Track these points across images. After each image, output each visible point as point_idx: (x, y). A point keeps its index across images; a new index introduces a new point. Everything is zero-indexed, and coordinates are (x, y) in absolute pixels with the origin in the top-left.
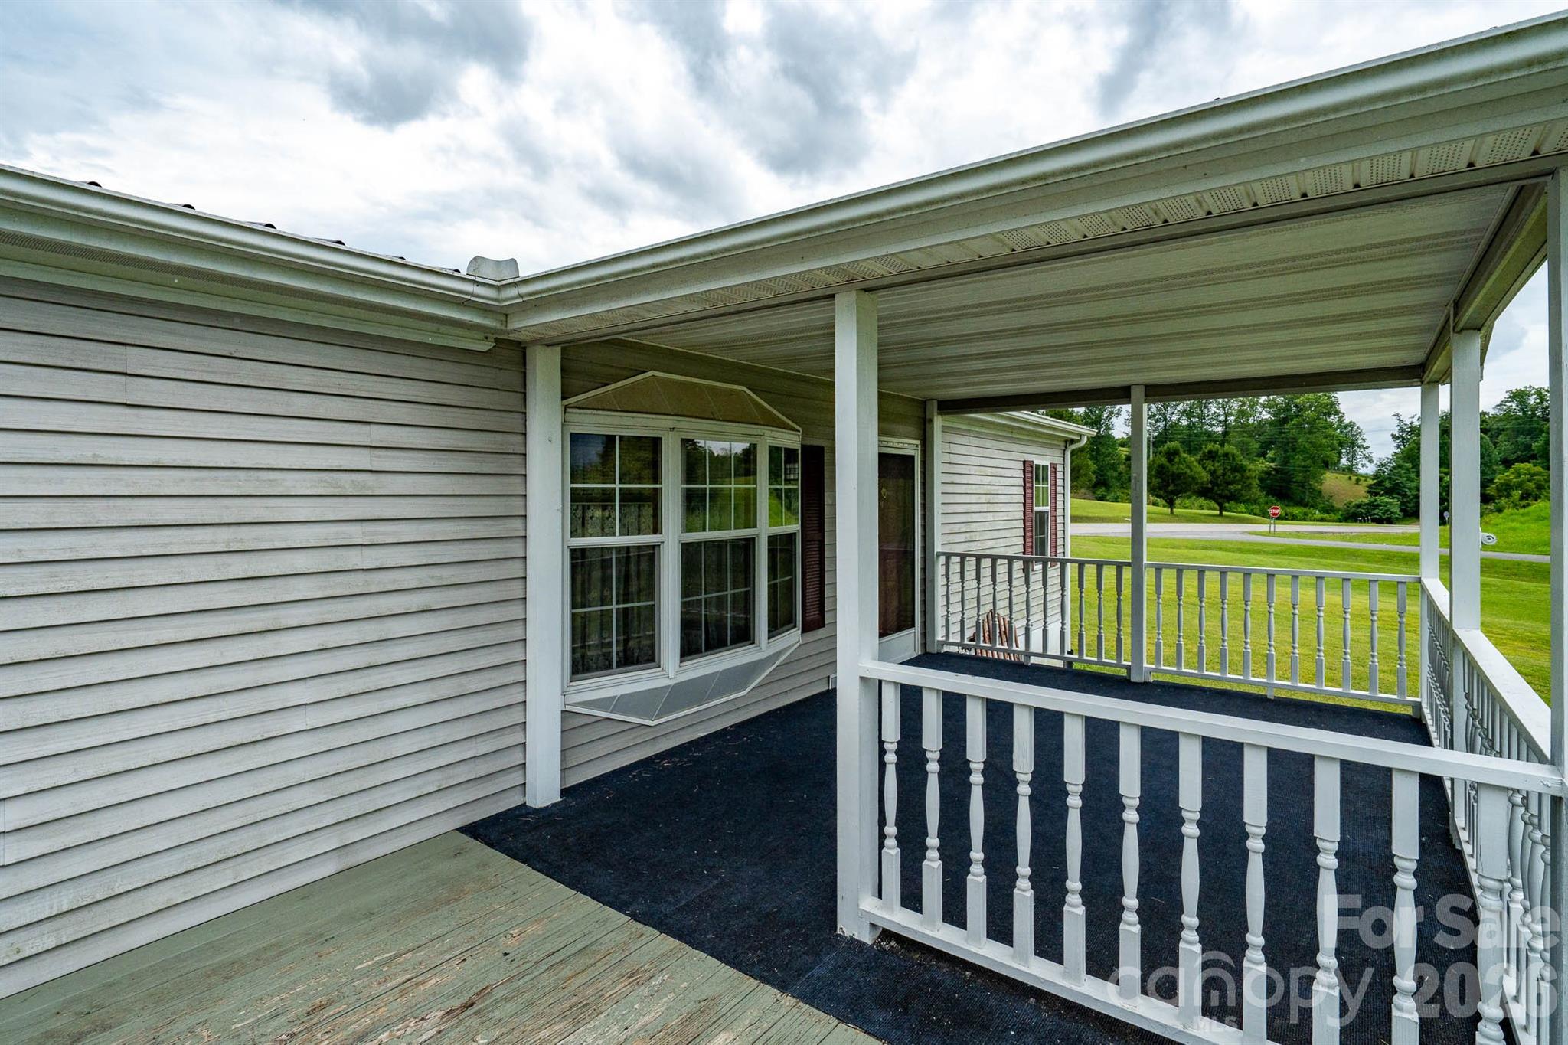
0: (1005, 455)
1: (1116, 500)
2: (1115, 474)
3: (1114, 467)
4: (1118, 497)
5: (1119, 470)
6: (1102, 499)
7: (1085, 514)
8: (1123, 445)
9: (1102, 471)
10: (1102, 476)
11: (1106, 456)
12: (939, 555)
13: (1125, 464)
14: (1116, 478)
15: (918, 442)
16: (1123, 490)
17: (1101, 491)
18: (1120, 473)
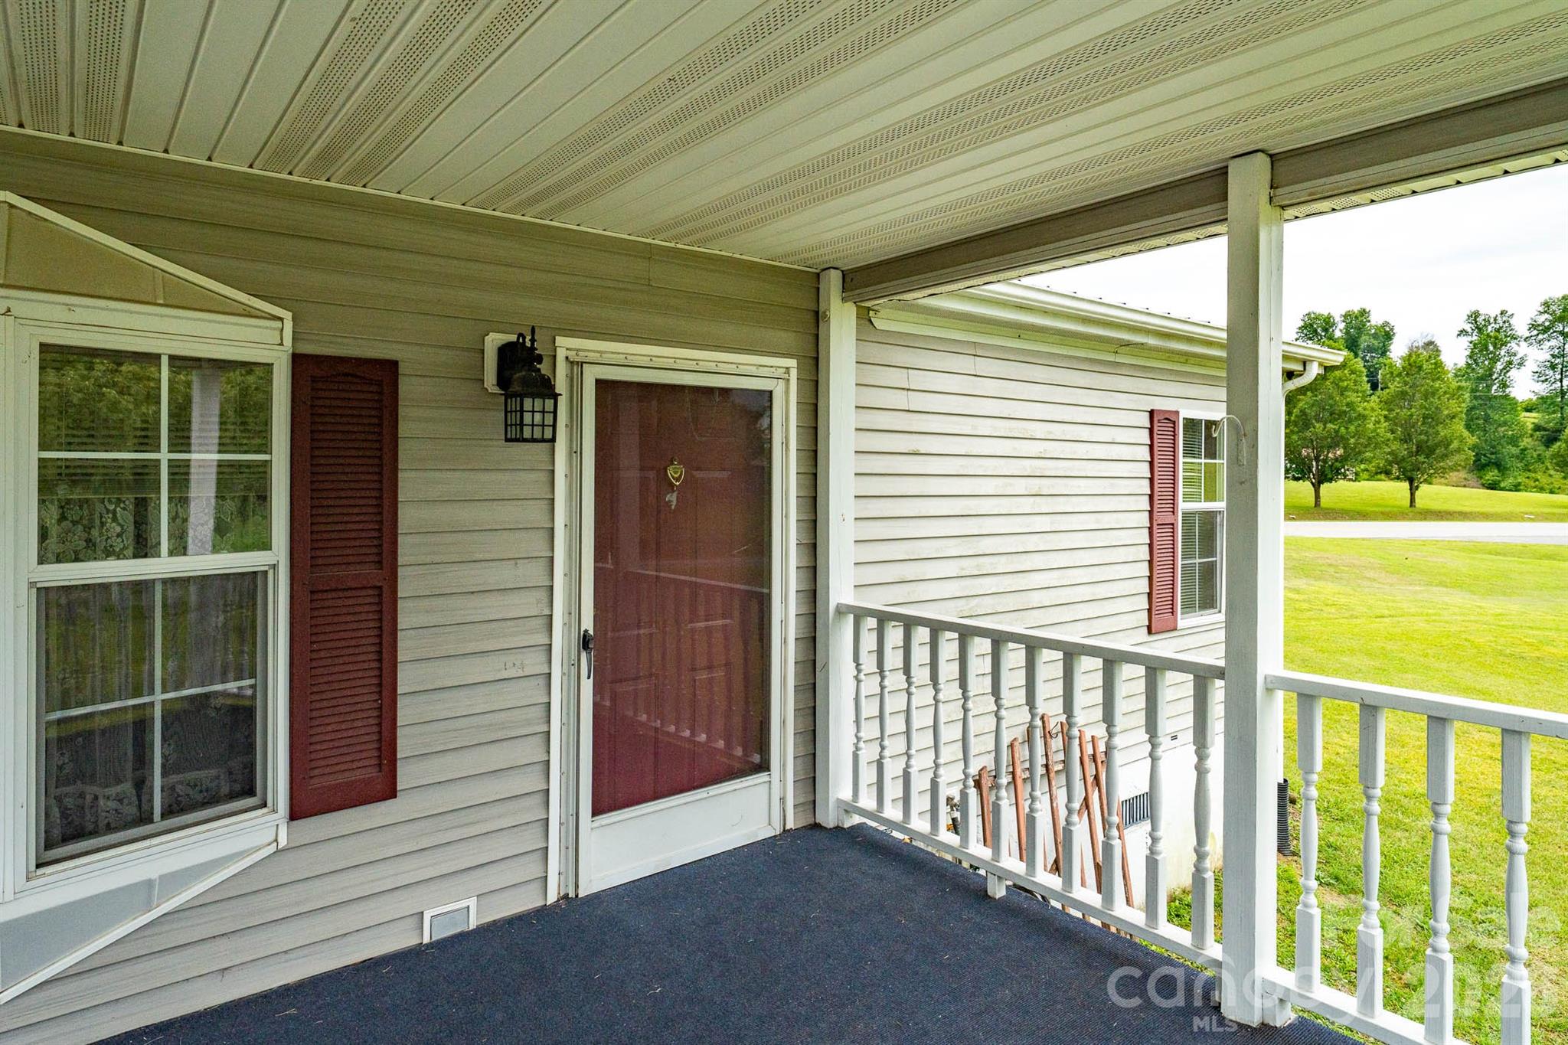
0: (1093, 398)
1: (1516, 488)
2: (1515, 451)
3: (1513, 441)
4: (1519, 484)
5: (1522, 444)
6: (1493, 486)
7: (1459, 508)
8: (1528, 410)
9: (1494, 447)
10: (1492, 453)
11: (1500, 425)
12: (842, 611)
13: (1532, 436)
14: (1517, 457)
15: (792, 363)
16: (1528, 474)
17: (1491, 475)
18: (1524, 450)
